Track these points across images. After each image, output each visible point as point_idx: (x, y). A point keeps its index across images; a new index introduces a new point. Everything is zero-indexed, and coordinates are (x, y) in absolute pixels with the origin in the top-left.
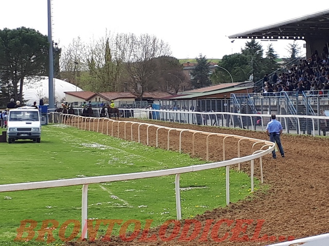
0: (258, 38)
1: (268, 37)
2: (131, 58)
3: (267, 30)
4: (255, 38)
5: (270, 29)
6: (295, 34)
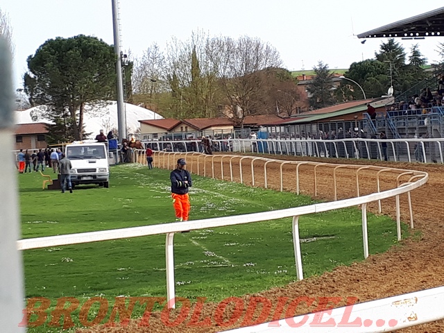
0: (398, 36)
1: (412, 34)
2: (226, 71)
3: (410, 24)
4: (393, 36)
5: (414, 23)
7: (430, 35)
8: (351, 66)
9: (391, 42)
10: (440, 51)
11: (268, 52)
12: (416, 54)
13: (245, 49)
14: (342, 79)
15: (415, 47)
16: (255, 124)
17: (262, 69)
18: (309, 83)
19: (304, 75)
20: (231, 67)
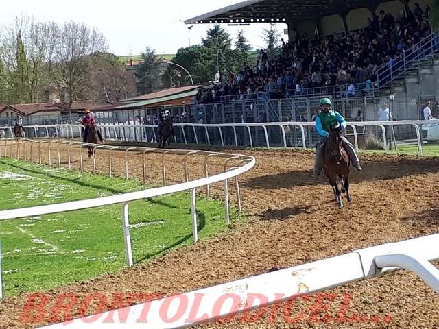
0: (224, 22)
1: (237, 21)
2: (52, 56)
3: (235, 10)
4: (219, 22)
5: (239, 10)
6: (273, 15)
7: (255, 21)
8: (178, 51)
9: (217, 28)
10: (265, 37)
11: (94, 37)
13: (71, 34)
14: (170, 64)
15: (241, 33)
16: (83, 110)
17: (89, 54)
18: (136, 68)
19: (131, 60)
20: (58, 52)
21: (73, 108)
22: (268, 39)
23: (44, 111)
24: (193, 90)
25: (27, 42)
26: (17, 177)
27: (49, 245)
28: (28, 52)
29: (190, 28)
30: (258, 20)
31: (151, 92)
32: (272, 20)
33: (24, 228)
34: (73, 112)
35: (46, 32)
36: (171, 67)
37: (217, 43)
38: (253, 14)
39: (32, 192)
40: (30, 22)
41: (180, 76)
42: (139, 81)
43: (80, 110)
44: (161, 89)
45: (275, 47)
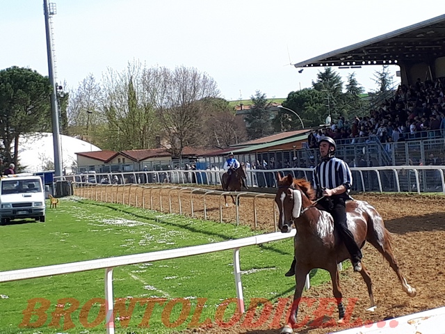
0: (335, 65)
1: (348, 63)
2: (163, 102)
3: (346, 53)
4: (330, 65)
5: (350, 52)
6: (385, 57)
7: (367, 64)
9: (328, 71)
10: (377, 79)
11: (205, 82)
12: (353, 82)
13: (182, 80)
14: (280, 108)
15: (352, 76)
16: (194, 155)
17: (199, 99)
18: (247, 112)
19: (241, 105)
20: (168, 98)
21: (184, 154)
22: (380, 82)
23: (156, 157)
24: (304, 134)
25: (139, 88)
26: (129, 223)
27: (161, 291)
28: (139, 98)
29: (300, 72)
30: (369, 62)
31: (262, 136)
32: (384, 62)
33: (136, 274)
34: (184, 157)
35: (157, 78)
36: (282, 111)
37: (328, 86)
38: (365, 56)
39: (143, 238)
40: (142, 68)
41: (290, 120)
42: (249, 126)
43: (190, 155)
44: (272, 133)
45: (388, 89)
